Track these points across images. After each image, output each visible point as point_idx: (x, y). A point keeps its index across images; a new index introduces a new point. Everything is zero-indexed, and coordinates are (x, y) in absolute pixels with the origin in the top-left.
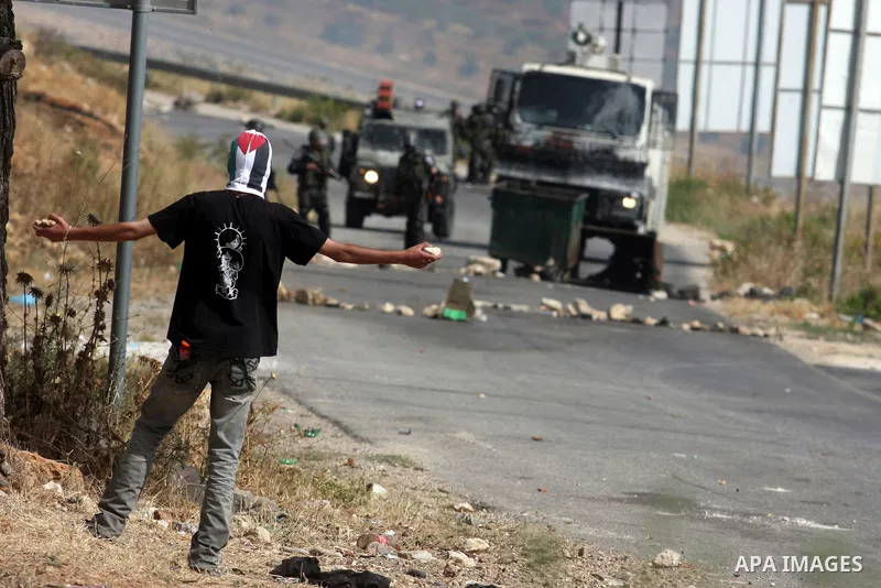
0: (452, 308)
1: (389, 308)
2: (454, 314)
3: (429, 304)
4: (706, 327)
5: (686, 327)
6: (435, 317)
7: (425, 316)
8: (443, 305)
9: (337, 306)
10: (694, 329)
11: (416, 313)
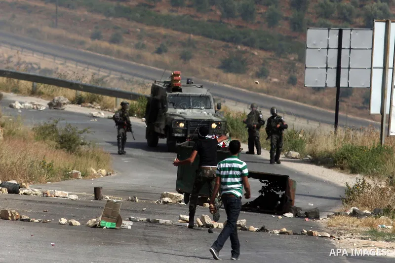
0: (107, 221)
1: (64, 221)
2: (108, 225)
3: (91, 218)
4: (290, 231)
5: (277, 232)
6: (95, 226)
7: (88, 226)
8: (100, 218)
9: (28, 220)
10: (281, 233)
11: (82, 224)
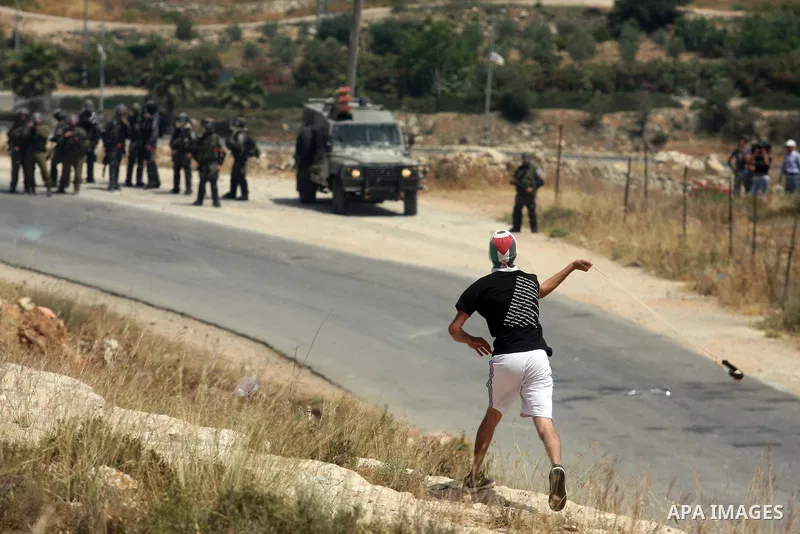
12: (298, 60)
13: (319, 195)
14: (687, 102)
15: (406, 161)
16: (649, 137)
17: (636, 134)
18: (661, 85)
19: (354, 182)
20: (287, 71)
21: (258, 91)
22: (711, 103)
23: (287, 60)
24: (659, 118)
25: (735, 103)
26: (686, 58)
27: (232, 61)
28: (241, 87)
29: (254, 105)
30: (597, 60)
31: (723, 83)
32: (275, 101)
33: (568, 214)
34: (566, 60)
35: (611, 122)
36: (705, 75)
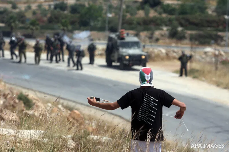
12: (49, 15)
13: (114, 64)
14: (165, 28)
15: (143, 53)
16: (154, 39)
17: (150, 38)
18: (157, 23)
19: (126, 60)
20: (45, 19)
21: (38, 25)
22: (172, 29)
23: (45, 15)
24: (157, 33)
25: (180, 29)
26: (164, 15)
27: (29, 15)
28: (33, 24)
29: (37, 29)
30: (138, 16)
31: (175, 23)
32: (43, 28)
33: (197, 71)
34: (128, 16)
35: (143, 34)
36: (170, 21)
